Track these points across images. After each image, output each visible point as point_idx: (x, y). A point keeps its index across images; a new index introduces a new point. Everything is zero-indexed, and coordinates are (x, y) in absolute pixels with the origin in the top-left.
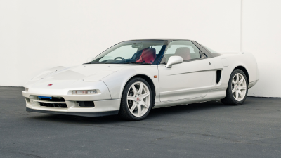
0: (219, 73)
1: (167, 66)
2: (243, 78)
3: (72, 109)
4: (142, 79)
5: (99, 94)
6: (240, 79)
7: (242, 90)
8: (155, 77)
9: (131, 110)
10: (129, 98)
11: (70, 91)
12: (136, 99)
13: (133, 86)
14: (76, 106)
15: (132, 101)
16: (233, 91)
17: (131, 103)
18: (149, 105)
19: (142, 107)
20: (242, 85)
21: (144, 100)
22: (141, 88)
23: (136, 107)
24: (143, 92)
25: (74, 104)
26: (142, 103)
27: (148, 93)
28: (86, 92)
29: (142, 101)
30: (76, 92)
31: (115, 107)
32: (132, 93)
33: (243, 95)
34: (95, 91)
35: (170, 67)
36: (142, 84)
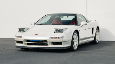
3: (50, 46)
4: (76, 32)
5: (64, 39)
6: (97, 32)
7: (98, 37)
8: (79, 31)
10: (73, 41)
13: (74, 35)
23: (75, 45)
27: (77, 39)
28: (59, 38)
30: (52, 38)
31: (69, 45)
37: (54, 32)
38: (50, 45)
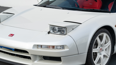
4: (106, 30)
14: (41, 60)
15: (96, 53)
22: (104, 38)
23: (100, 58)
25: (38, 58)
28: (54, 47)
29: (104, 51)
34: (63, 47)
36: (105, 35)
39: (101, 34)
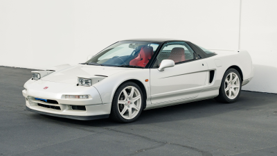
0: (212, 73)
1: (160, 69)
2: (237, 77)
3: (66, 112)
4: (134, 84)
5: (90, 99)
6: (233, 78)
7: (235, 89)
8: (147, 81)
9: (122, 114)
10: (119, 102)
11: (63, 95)
12: (127, 102)
13: (124, 91)
14: (70, 109)
15: (123, 105)
16: (226, 90)
17: (122, 107)
18: (140, 108)
19: (133, 109)
20: (235, 83)
21: (135, 103)
22: (132, 92)
23: (127, 110)
24: (134, 96)
25: (67, 108)
26: (133, 106)
27: (139, 97)
28: (79, 97)
29: (133, 104)
30: (69, 96)
31: (106, 111)
32: (123, 97)
33: (236, 93)
34: (87, 96)
35: (162, 70)
36: (133, 89)
37: (78, 85)
38: (64, 109)
39: (128, 87)
